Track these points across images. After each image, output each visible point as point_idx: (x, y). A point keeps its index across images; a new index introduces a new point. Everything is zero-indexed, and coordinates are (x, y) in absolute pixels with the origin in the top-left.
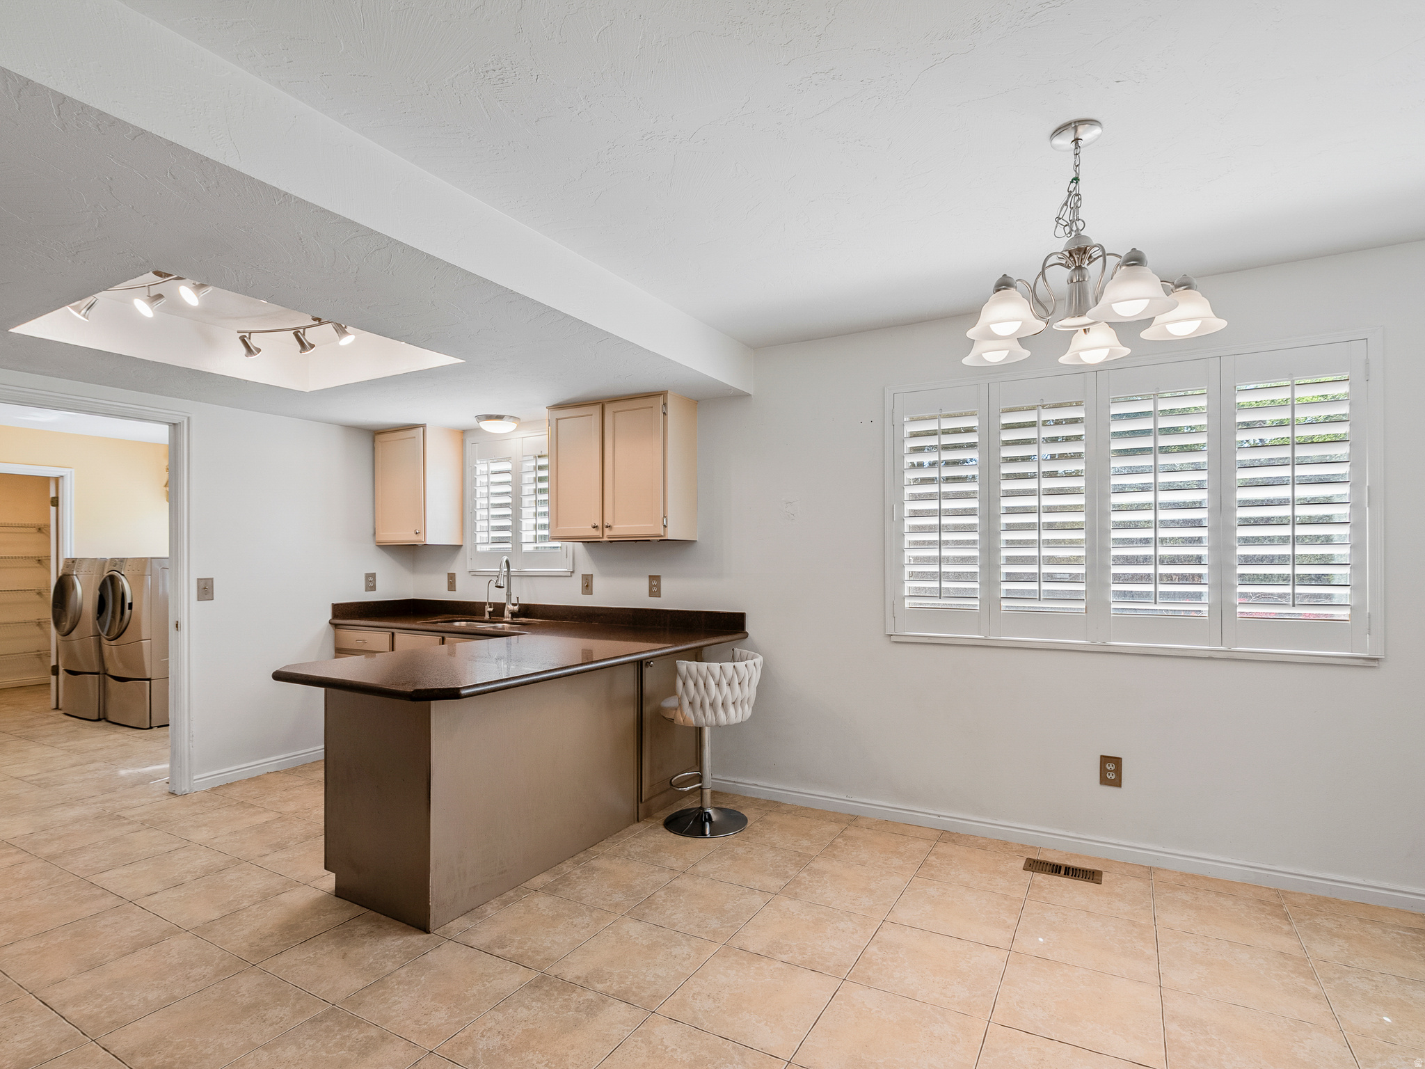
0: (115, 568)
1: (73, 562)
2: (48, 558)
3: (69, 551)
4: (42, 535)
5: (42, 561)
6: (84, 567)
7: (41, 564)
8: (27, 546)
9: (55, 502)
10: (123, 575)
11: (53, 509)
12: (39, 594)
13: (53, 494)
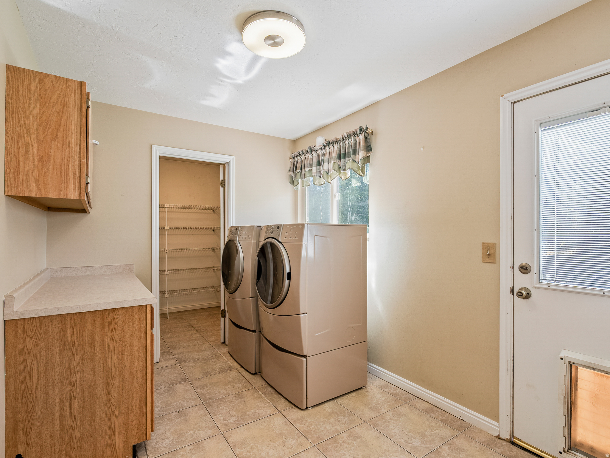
0: (272, 235)
1: (236, 229)
2: (219, 228)
3: (232, 222)
4: (215, 214)
5: (215, 230)
6: (244, 232)
7: (215, 233)
8: (207, 221)
9: (223, 184)
10: (280, 242)
11: (222, 189)
12: (214, 251)
13: (222, 178)
